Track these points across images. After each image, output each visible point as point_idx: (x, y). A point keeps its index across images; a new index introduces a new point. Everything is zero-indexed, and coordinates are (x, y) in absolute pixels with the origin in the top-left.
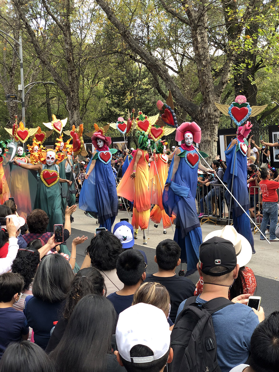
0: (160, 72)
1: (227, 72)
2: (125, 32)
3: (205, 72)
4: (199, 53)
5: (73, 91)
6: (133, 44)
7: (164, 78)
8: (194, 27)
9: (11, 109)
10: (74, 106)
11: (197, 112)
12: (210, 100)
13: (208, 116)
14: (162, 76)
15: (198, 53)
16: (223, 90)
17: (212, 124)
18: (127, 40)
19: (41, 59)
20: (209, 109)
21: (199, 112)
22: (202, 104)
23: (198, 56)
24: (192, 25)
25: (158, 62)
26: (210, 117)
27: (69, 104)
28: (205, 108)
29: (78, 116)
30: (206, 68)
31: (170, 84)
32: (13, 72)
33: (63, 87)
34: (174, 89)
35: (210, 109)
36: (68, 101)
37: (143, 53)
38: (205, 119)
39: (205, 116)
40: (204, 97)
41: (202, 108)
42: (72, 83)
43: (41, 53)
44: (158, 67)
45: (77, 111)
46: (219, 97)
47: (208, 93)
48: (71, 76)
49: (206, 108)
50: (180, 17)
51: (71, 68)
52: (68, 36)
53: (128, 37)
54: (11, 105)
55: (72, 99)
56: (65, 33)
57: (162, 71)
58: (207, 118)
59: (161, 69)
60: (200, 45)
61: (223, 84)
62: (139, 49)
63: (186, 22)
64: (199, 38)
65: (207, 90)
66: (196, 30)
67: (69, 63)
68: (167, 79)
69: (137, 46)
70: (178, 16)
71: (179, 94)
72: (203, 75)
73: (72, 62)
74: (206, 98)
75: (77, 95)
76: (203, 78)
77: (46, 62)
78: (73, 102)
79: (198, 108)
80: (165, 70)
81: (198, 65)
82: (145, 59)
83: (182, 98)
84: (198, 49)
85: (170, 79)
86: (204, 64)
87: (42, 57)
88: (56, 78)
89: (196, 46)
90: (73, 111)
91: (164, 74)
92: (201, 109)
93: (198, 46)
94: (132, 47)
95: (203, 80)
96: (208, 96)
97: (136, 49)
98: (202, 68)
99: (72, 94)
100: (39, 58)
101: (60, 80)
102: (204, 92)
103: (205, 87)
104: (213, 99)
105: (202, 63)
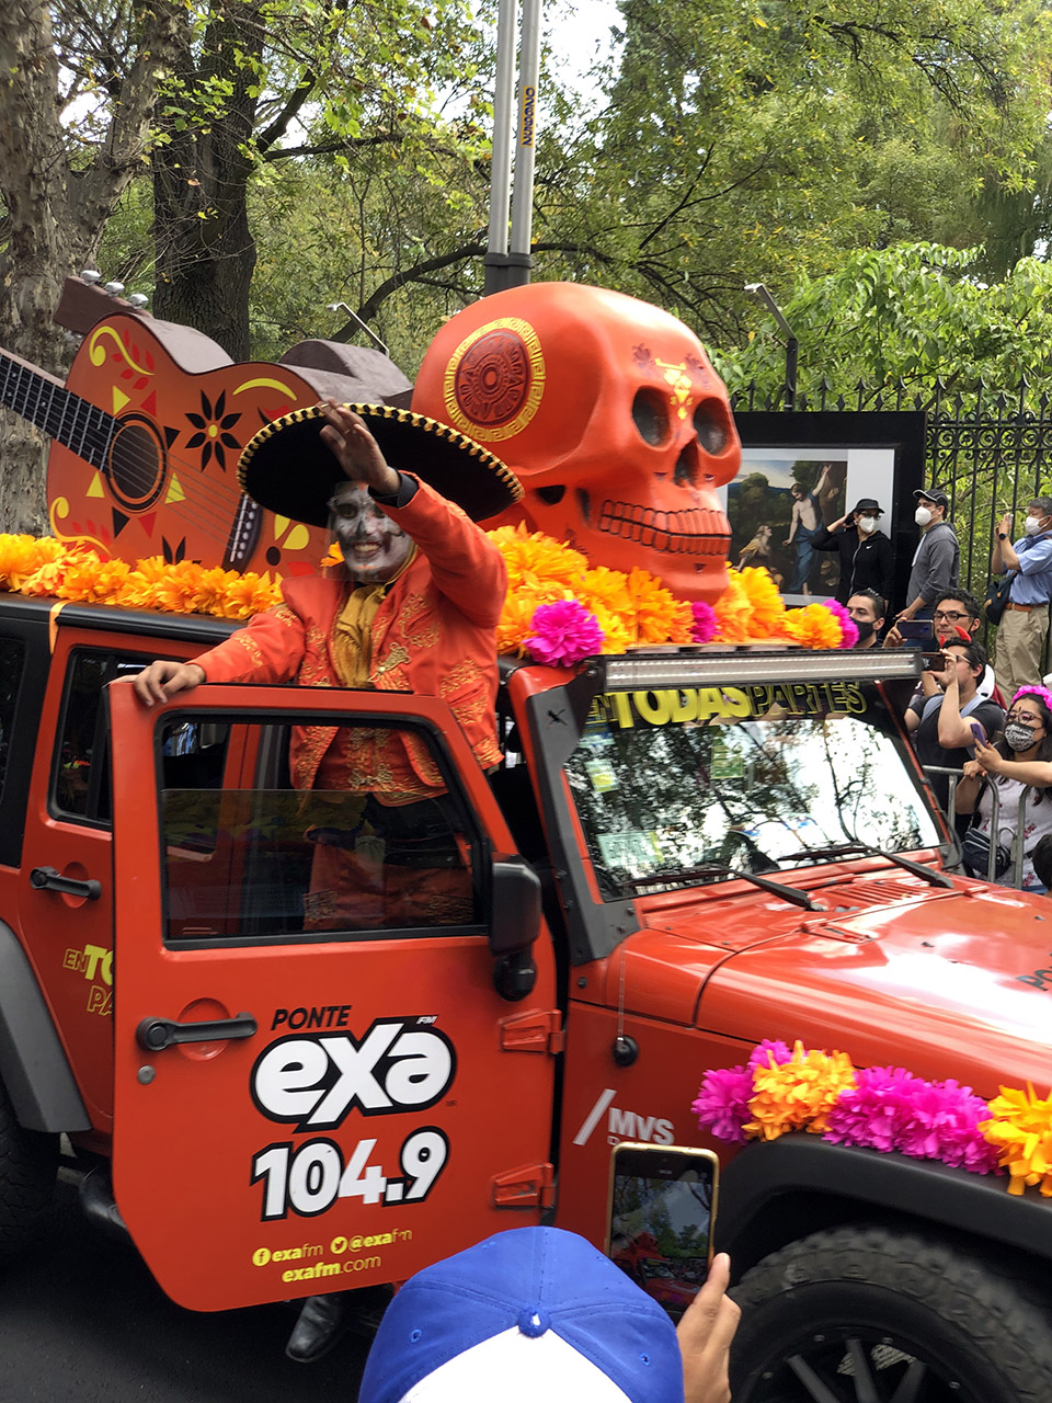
1: (137, 118)
12: (47, 242)
13: (31, 322)
16: (112, 202)
20: (39, 289)
26: (41, 326)
28: (18, 278)
35: (46, 287)
38: (15, 334)
39: (16, 320)
40: (18, 225)
41: (4, 276)
46: (93, 237)
47: (36, 202)
49: (27, 279)
58: (28, 332)
61: (116, 174)
65: (33, 189)
72: (16, 110)
74: (26, 227)
76: (16, 124)
86: (21, 49)
95: (17, 133)
96: (39, 219)
98: (15, 70)
102: (18, 198)
103: (24, 172)
104: (60, 239)
105: (14, 46)
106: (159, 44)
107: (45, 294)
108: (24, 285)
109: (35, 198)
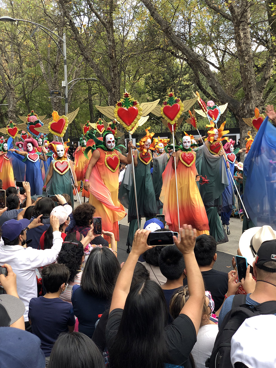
0: (202, 68)
1: (270, 68)
2: (168, 29)
3: (247, 68)
4: (242, 49)
5: (115, 87)
6: (175, 40)
7: (206, 74)
8: (237, 23)
9: (55, 105)
10: (116, 102)
11: (239, 108)
12: (252, 96)
13: (249, 112)
14: (203, 72)
15: (240, 49)
16: (265, 86)
18: (169, 36)
19: (84, 56)
21: (240, 108)
22: (243, 100)
23: (240, 52)
24: (235, 21)
25: (200, 58)
26: (251, 113)
27: (111, 99)
28: (246, 104)
30: (248, 64)
31: (211, 80)
32: (57, 68)
33: (105, 83)
34: (216, 85)
35: (252, 105)
36: (109, 97)
37: (185, 49)
38: (246, 115)
39: (246, 112)
40: (246, 93)
41: (243, 104)
42: (114, 79)
43: (84, 50)
44: (199, 63)
46: (261, 93)
47: (250, 88)
48: (113, 72)
49: (248, 104)
50: (222, 13)
51: (113, 64)
52: (111, 33)
53: (170, 34)
54: (55, 101)
55: (114, 95)
56: (108, 30)
57: (204, 67)
58: (249, 114)
59: (203, 65)
60: (242, 41)
61: (266, 80)
62: (181, 45)
63: (229, 18)
64: (241, 34)
65: (249, 86)
66: (239, 26)
67: (112, 60)
68: (209, 75)
69: (179, 42)
70: (220, 12)
71: (221, 90)
72: (245, 71)
73: (114, 59)
74: (248, 94)
75: (119, 91)
76: (245, 74)
77: (89, 58)
78: (114, 98)
79: (239, 104)
80: (207, 66)
81: (240, 61)
82: (187, 55)
83: (223, 94)
84: (240, 44)
85: (211, 75)
86: (246, 59)
87: (85, 54)
88: (99, 74)
89: (239, 42)
91: (205, 70)
92: (243, 106)
93: (241, 42)
94: (174, 43)
95: (245, 76)
96: (250, 92)
97: (178, 45)
98: (245, 64)
99: (113, 90)
100: (82, 54)
101: (102, 76)
102: (246, 88)
103: (247, 83)
104: (255, 95)
105: (245, 59)
107: (252, 106)
108: (248, 105)
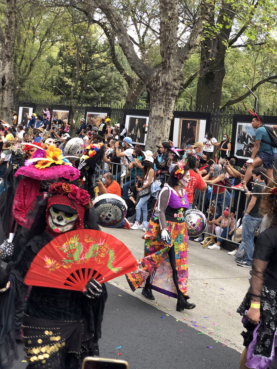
0: (112, 19)
1: (197, 34)
3: (169, 27)
5: (9, 38)
7: (116, 28)
10: (7, 56)
11: (152, 79)
12: (170, 65)
13: (164, 85)
16: (188, 56)
17: (169, 97)
20: (167, 77)
21: (154, 79)
22: (159, 69)
23: (163, 3)
26: (167, 86)
28: (162, 74)
29: (10, 69)
31: (122, 37)
34: (127, 45)
35: (169, 76)
38: (160, 88)
39: (161, 84)
40: (164, 60)
41: (158, 73)
45: (10, 63)
46: (182, 64)
47: (169, 54)
49: (164, 74)
55: (6, 47)
58: (163, 88)
59: (114, 16)
61: (190, 48)
68: (120, 30)
72: (166, 30)
74: (166, 61)
76: (166, 34)
78: (6, 51)
79: (153, 73)
80: (119, 18)
81: (162, 15)
83: (134, 57)
85: (123, 31)
86: (169, 15)
90: (5, 62)
91: (117, 23)
92: (157, 76)
95: (166, 36)
96: (169, 59)
98: (167, 20)
99: (6, 41)
103: (167, 46)
104: (174, 64)
105: (167, 14)
106: (205, 15)
109: (169, 53)
